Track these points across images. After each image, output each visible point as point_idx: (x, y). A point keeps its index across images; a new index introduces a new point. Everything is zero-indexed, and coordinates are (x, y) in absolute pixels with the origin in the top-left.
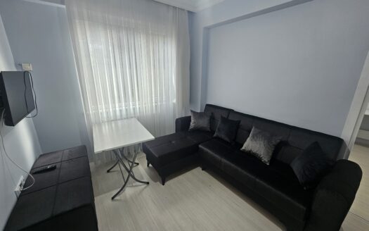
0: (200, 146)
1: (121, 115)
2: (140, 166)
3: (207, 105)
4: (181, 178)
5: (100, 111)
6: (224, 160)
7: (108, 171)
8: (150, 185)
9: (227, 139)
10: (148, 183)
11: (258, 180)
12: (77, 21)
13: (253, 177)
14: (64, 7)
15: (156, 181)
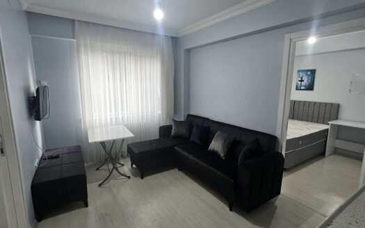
0: (176, 148)
1: (111, 122)
2: (125, 167)
3: (189, 115)
4: (159, 175)
5: (94, 118)
6: (191, 157)
7: (97, 169)
8: (131, 179)
9: (199, 142)
10: (129, 177)
11: (210, 168)
12: (83, 49)
13: (207, 165)
14: (75, 40)
15: (136, 176)
